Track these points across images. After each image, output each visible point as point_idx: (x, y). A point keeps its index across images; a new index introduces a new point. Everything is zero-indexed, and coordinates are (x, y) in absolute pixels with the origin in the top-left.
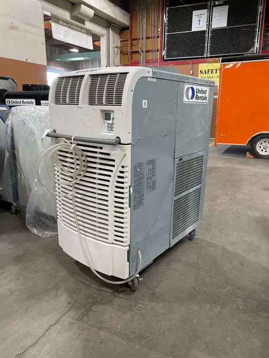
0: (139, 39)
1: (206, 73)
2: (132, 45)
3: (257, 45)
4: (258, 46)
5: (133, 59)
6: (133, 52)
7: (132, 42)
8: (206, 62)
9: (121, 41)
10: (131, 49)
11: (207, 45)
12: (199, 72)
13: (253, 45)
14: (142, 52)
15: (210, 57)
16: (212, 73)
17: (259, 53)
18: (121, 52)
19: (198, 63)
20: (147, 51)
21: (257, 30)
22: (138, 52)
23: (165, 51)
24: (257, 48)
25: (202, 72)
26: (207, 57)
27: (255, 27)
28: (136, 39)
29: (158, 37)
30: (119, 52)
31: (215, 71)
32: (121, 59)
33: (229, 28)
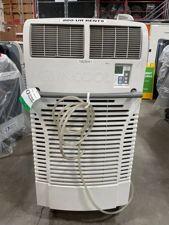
0: (18, 4)
2: (13, 8)
3: (96, 15)
5: (15, 18)
6: (14, 13)
7: (12, 6)
9: (3, 4)
10: (12, 11)
11: (66, 12)
14: (21, 13)
18: (4, 13)
20: (25, 13)
21: (96, 5)
22: (17, 13)
23: (38, 14)
27: (94, 3)
28: (16, 4)
29: (32, 4)
30: (3, 12)
32: (5, 17)
33: (79, 2)
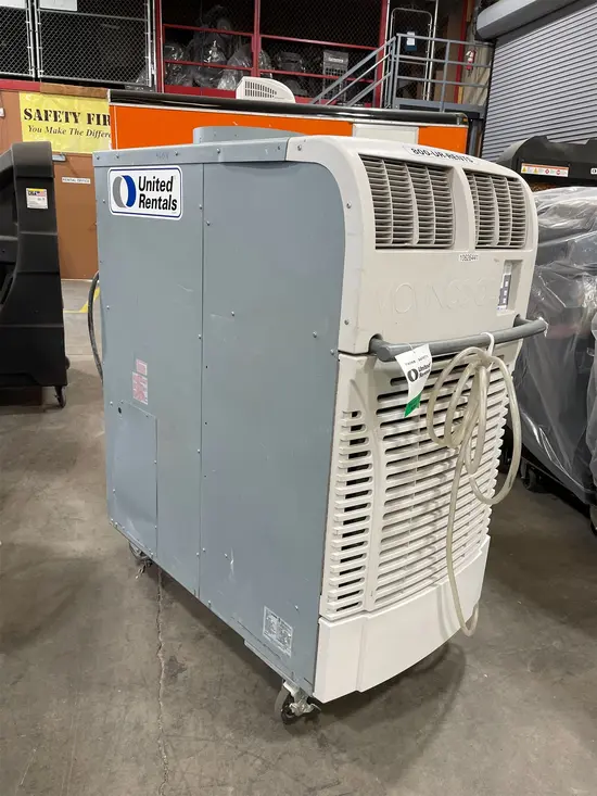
1: (40, 119)
3: (152, 70)
4: (154, 72)
8: (36, 90)
11: (34, 48)
12: (23, 115)
13: (142, 66)
15: (44, 80)
16: (56, 120)
17: (159, 89)
19: (17, 90)
21: (149, 34)
24: (153, 75)
25: (30, 115)
26: (37, 79)
27: (142, 26)
31: (63, 117)
33: (85, 17)
